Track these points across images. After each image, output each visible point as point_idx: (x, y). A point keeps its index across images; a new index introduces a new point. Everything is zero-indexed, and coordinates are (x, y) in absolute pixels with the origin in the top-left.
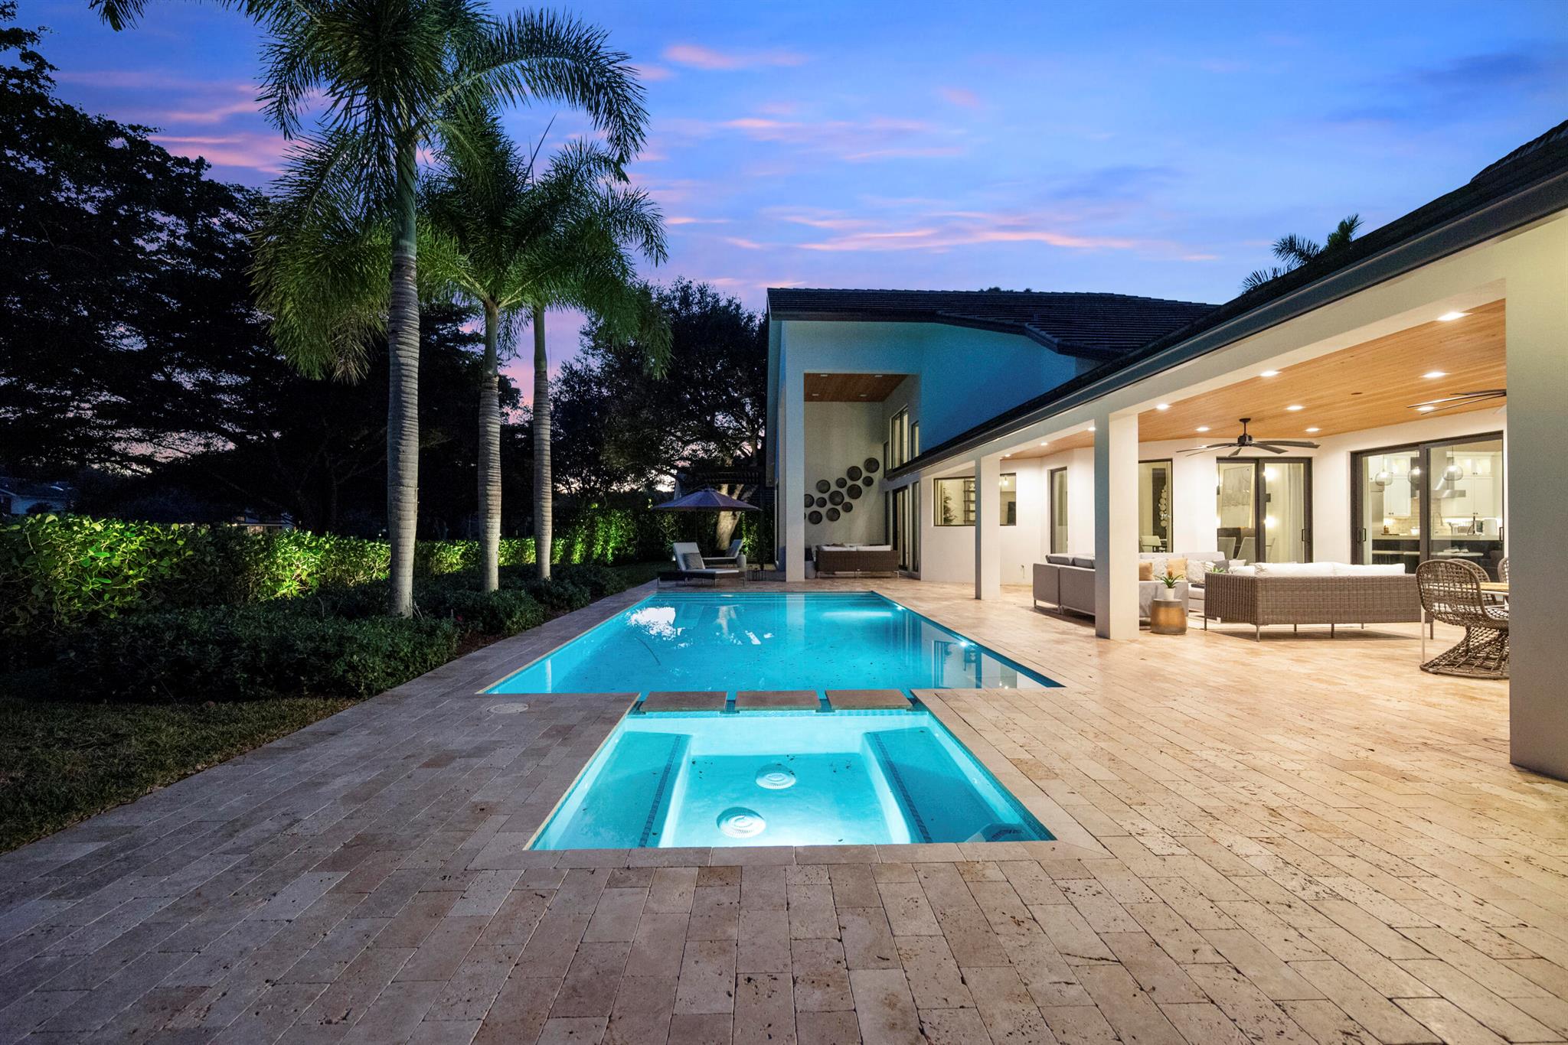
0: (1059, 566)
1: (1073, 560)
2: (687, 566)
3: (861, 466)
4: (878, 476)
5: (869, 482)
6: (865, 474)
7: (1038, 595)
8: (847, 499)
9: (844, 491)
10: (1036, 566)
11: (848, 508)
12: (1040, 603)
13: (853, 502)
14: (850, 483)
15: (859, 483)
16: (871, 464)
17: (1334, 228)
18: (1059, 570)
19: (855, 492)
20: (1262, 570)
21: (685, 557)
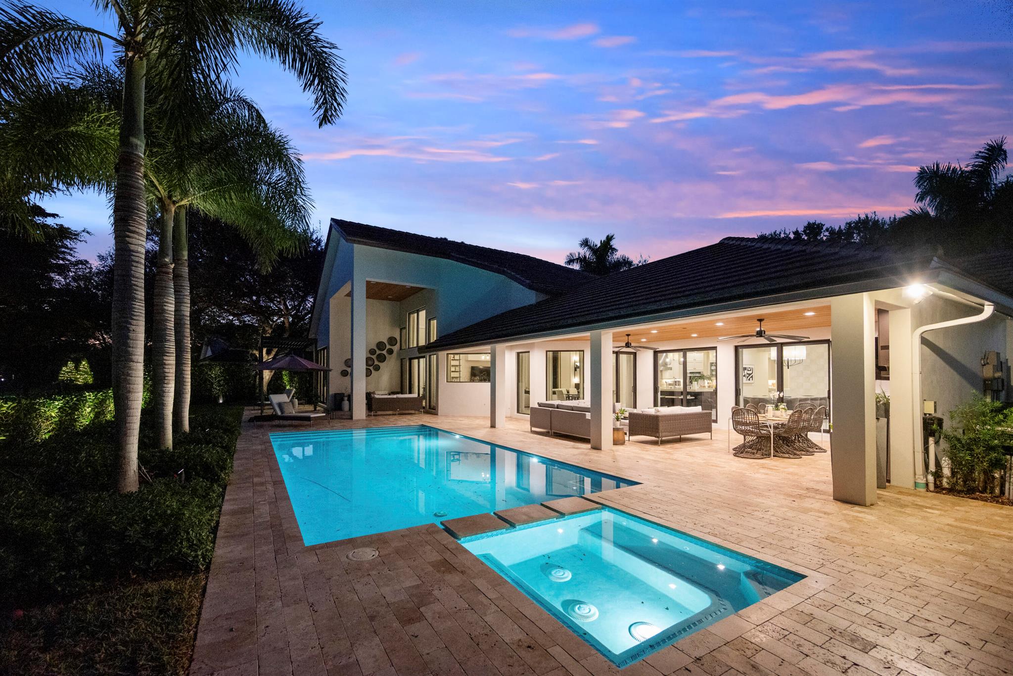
0: (551, 409)
3: (386, 342)
4: (396, 348)
5: (390, 352)
6: (388, 347)
7: (532, 425)
8: (376, 363)
9: (374, 357)
10: (532, 409)
11: (377, 368)
12: (534, 429)
13: (380, 364)
14: (378, 352)
15: (384, 352)
16: (392, 341)
18: (551, 411)
19: (382, 358)
20: (658, 411)
21: (280, 405)
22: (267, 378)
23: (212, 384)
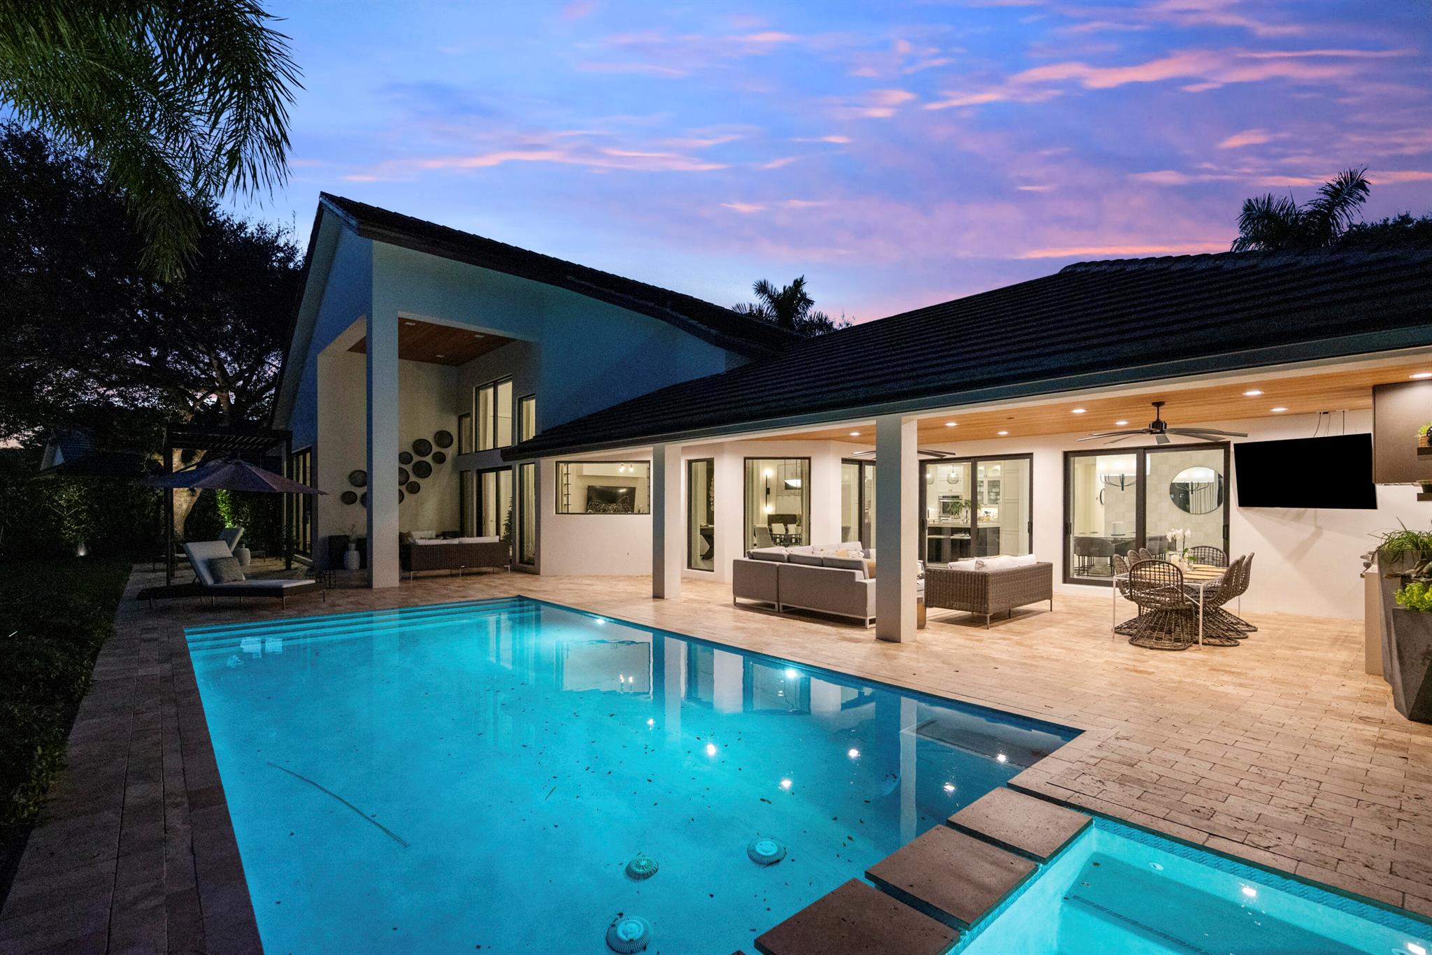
0: (778, 563)
1: (788, 557)
2: (217, 579)
3: (431, 439)
4: (450, 452)
5: (440, 458)
6: (435, 449)
7: (737, 592)
8: (413, 478)
9: (408, 468)
10: (736, 563)
11: (414, 489)
13: (421, 481)
14: (416, 458)
15: (428, 459)
16: (443, 438)
17: (790, 284)
18: (778, 567)
19: (423, 471)
21: (212, 564)
22: (185, 506)
23: (61, 519)
